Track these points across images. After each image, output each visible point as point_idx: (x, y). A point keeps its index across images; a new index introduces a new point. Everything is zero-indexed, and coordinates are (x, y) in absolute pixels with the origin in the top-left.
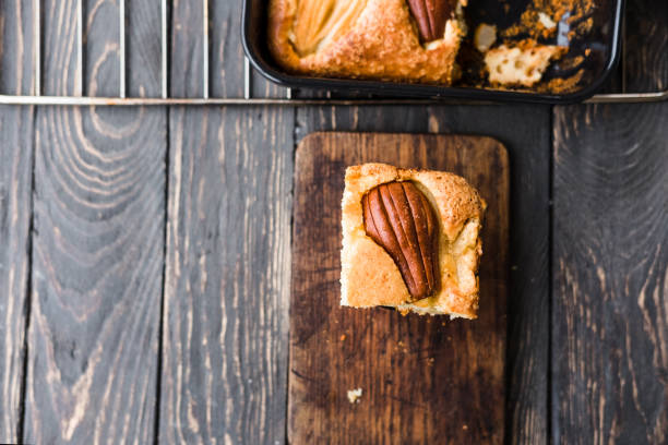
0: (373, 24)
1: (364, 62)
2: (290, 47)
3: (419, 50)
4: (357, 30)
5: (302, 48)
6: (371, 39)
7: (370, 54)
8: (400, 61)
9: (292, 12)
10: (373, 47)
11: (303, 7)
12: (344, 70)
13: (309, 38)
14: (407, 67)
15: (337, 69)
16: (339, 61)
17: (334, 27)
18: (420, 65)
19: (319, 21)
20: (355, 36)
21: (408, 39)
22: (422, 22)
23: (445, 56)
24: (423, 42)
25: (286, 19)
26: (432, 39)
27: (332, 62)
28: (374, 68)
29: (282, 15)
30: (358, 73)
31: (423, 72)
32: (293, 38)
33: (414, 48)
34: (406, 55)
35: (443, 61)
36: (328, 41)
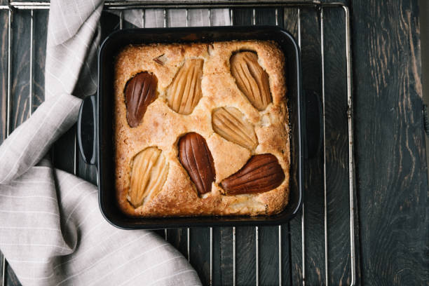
0: (171, 189)
1: (168, 209)
2: (128, 204)
3: (198, 199)
4: (162, 193)
5: (135, 203)
6: (171, 197)
7: (171, 204)
8: (188, 207)
9: (127, 185)
10: (172, 201)
11: (133, 182)
12: (159, 214)
13: (138, 198)
14: (192, 209)
15: (155, 214)
16: (155, 210)
17: (150, 191)
18: (199, 208)
19: (143, 188)
20: (162, 197)
21: (191, 195)
22: (199, 184)
23: (212, 202)
24: (200, 195)
25: (125, 190)
26: (205, 193)
27: (151, 210)
28: (174, 211)
29: (122, 187)
30: (166, 214)
31: (201, 211)
32: (129, 198)
33: (195, 199)
34: (191, 204)
35: (212, 204)
36: (148, 199)
